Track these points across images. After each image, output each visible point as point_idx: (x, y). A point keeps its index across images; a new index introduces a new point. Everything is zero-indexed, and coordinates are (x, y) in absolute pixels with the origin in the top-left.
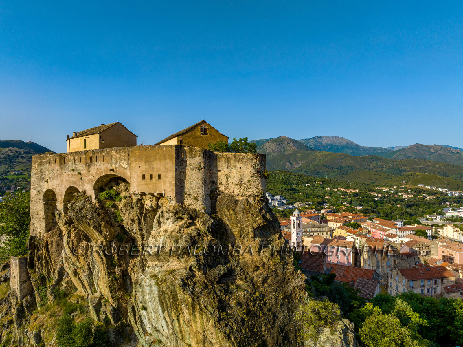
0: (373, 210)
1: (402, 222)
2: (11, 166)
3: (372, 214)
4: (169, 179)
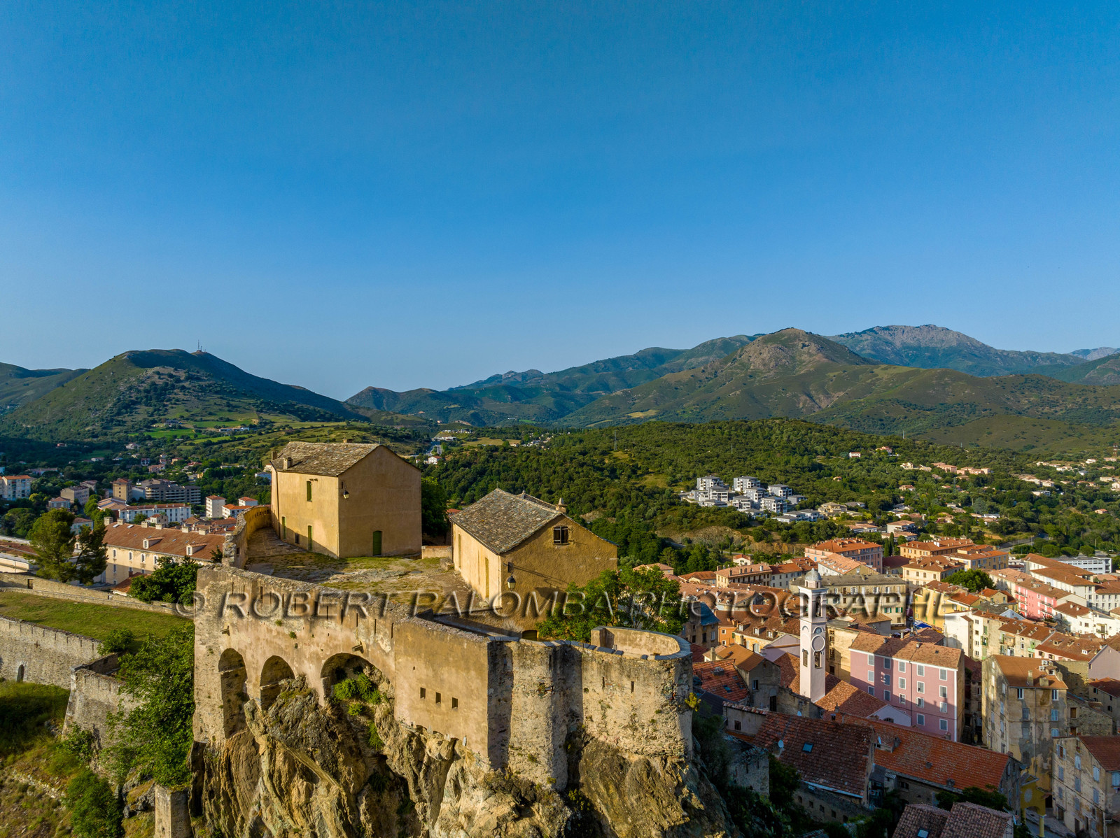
0: (1027, 526)
1: (1107, 561)
2: (159, 410)
3: (1025, 534)
4: (476, 716)
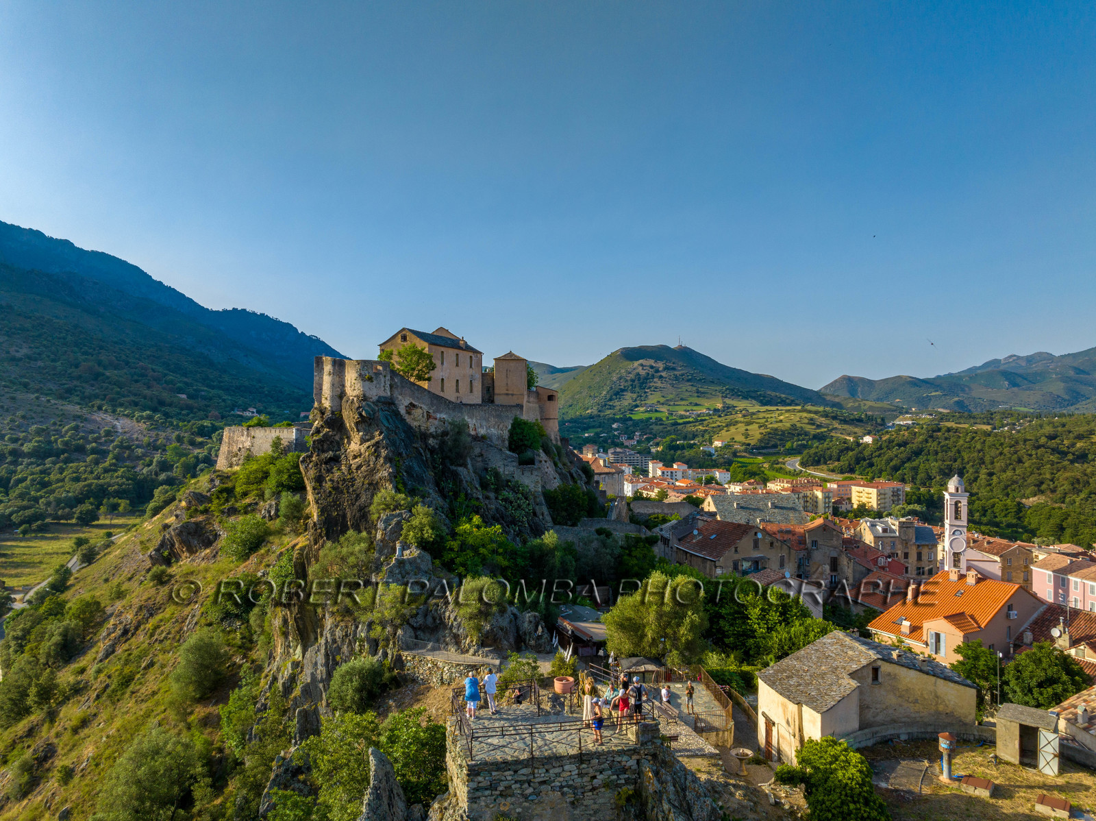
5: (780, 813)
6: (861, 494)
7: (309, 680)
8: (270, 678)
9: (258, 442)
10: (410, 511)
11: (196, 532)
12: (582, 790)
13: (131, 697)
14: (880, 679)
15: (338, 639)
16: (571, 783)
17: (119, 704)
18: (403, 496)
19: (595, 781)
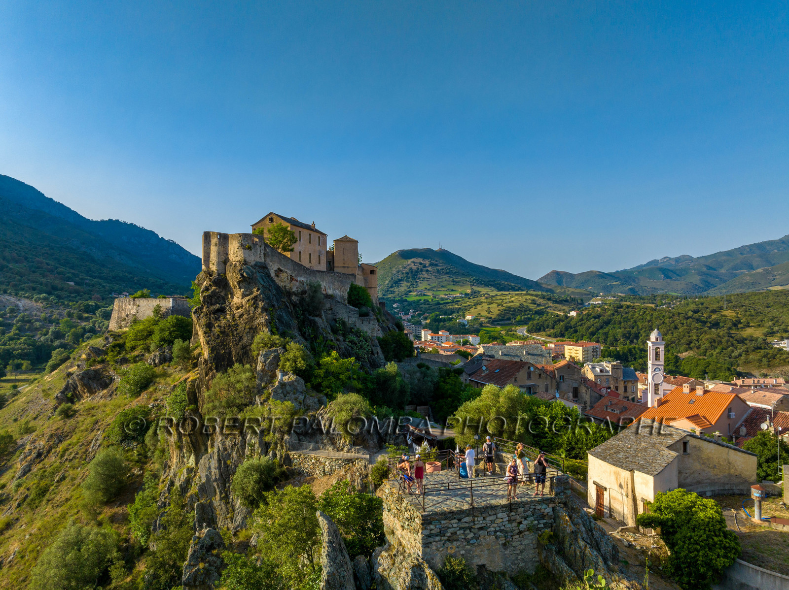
2: (413, 284)
5: (634, 552)
6: (571, 351)
7: (204, 480)
8: (168, 482)
9: (141, 309)
10: (284, 348)
11: (95, 377)
12: (512, 534)
13: (47, 504)
14: (689, 451)
15: (228, 448)
16: (503, 528)
17: (37, 510)
18: (277, 337)
19: (521, 525)
